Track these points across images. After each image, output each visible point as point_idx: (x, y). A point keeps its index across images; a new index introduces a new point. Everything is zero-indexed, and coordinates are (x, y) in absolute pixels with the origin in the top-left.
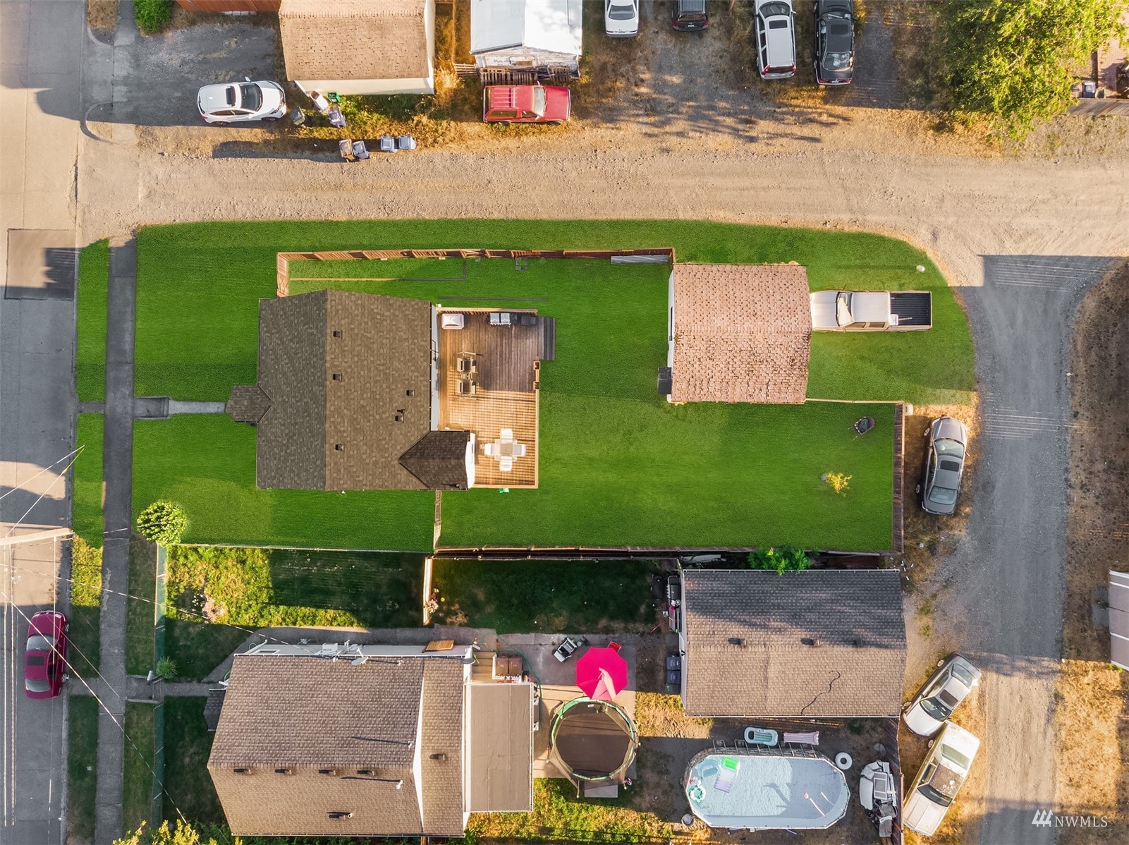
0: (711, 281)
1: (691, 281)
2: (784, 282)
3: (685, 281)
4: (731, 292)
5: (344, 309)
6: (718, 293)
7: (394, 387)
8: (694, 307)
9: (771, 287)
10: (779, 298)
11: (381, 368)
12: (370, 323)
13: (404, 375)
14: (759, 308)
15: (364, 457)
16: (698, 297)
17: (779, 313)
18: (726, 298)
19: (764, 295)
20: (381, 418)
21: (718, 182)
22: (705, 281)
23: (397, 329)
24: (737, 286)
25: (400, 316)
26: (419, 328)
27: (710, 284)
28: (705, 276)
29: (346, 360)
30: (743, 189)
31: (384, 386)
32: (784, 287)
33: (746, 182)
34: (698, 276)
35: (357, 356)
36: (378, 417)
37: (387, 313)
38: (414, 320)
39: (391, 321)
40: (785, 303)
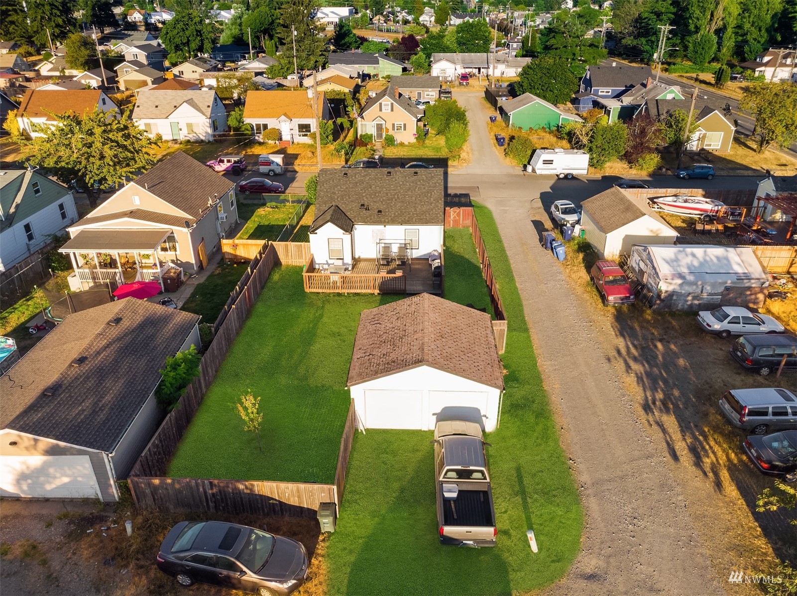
2: (482, 366)
7: (384, 203)
10: (462, 357)
11: (396, 196)
12: (425, 190)
13: (392, 209)
15: (339, 187)
17: (445, 351)
20: (363, 197)
23: (422, 205)
25: (432, 207)
26: (425, 218)
29: (400, 178)
31: (384, 198)
32: (475, 364)
35: (403, 184)
36: (364, 195)
37: (432, 200)
38: (429, 215)
39: (427, 202)
40: (457, 358)
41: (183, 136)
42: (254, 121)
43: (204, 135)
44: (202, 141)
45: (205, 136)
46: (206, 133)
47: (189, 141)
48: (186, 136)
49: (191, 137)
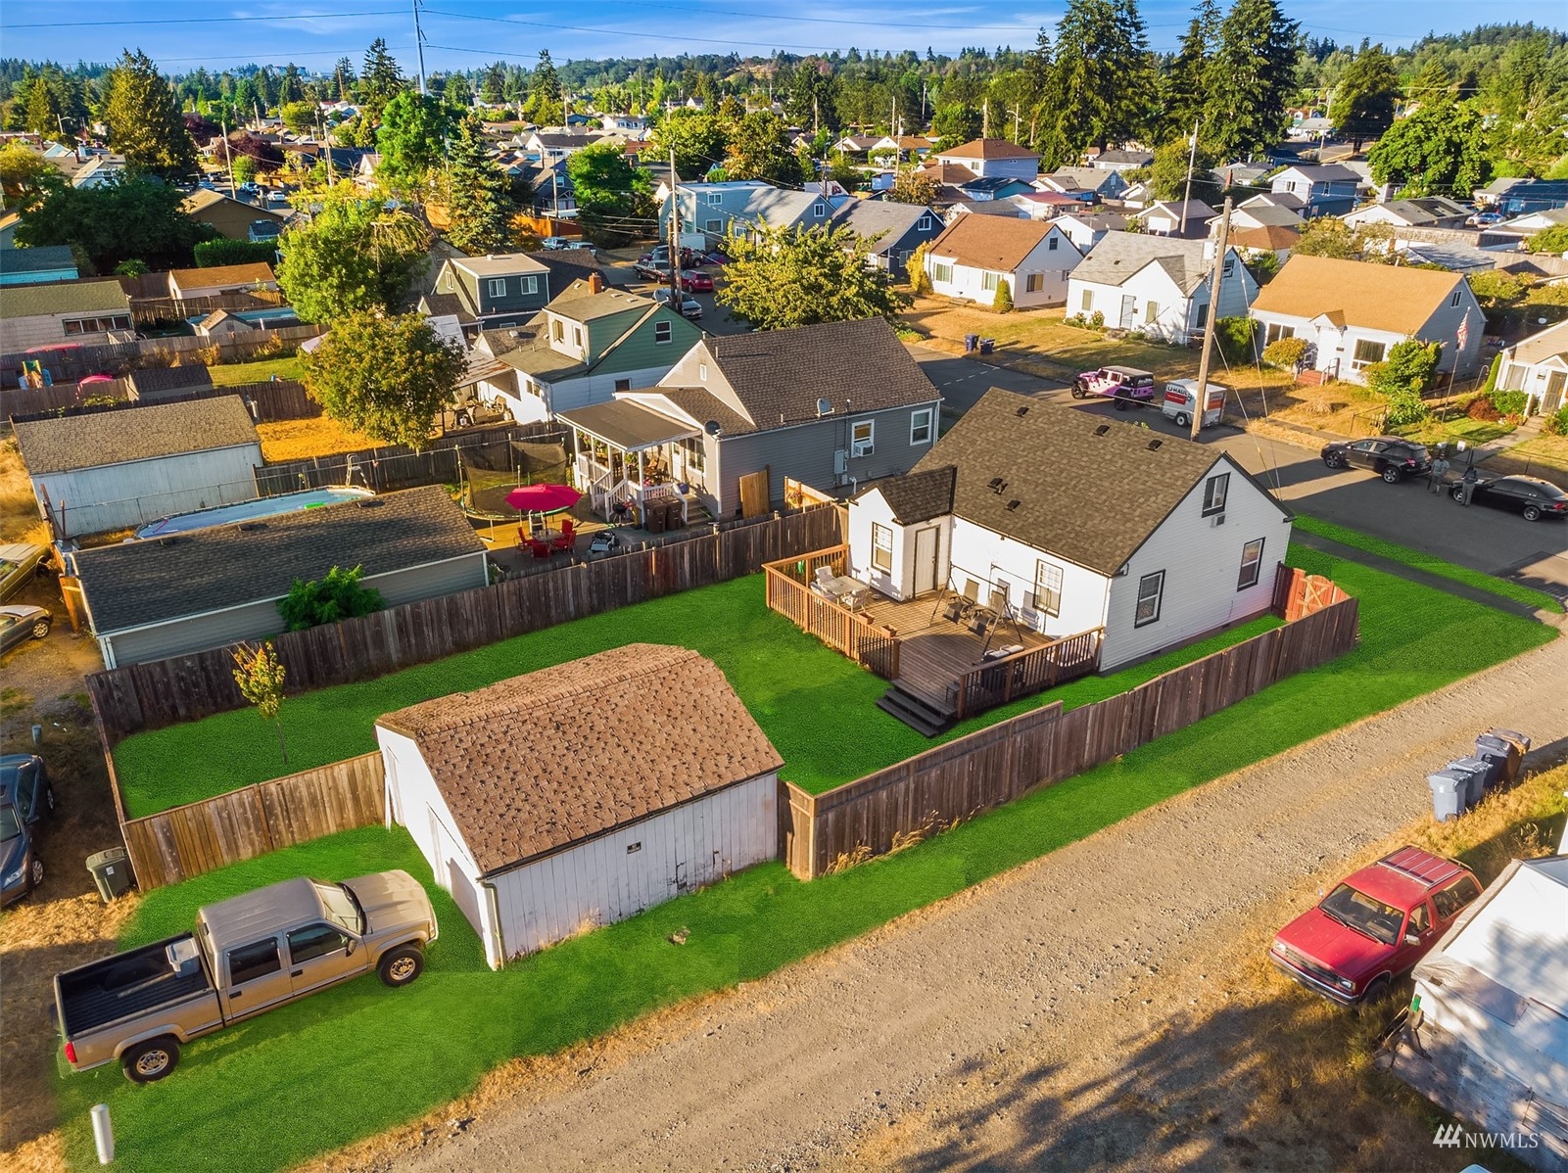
0: (688, 757)
1: (730, 743)
2: (524, 816)
3: (744, 739)
4: (633, 751)
5: (1185, 462)
6: (660, 740)
7: (1038, 489)
8: (692, 698)
9: (549, 794)
10: (520, 778)
11: (1073, 483)
12: (1142, 487)
13: (1041, 506)
14: (557, 742)
15: (991, 433)
16: (696, 718)
17: (505, 746)
18: (641, 738)
19: (558, 773)
20: (1015, 464)
21: (827, 1061)
22: (702, 752)
23: (1108, 518)
24: (626, 767)
25: (1122, 528)
26: (1086, 546)
27: (689, 751)
28: (710, 765)
29: (1116, 446)
30: (752, 1079)
31: (1049, 479)
32: (519, 804)
33: (752, 1099)
34: (723, 760)
35: (1110, 460)
36: (1020, 461)
37: (1137, 513)
38: (1101, 544)
39: (1124, 514)
40: (501, 772)
41: (1138, 323)
42: (1269, 319)
43: (1171, 329)
44: (1163, 341)
45: (1172, 333)
46: (1175, 326)
47: (1141, 337)
48: (1140, 327)
49: (1149, 330)
